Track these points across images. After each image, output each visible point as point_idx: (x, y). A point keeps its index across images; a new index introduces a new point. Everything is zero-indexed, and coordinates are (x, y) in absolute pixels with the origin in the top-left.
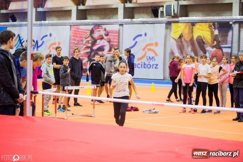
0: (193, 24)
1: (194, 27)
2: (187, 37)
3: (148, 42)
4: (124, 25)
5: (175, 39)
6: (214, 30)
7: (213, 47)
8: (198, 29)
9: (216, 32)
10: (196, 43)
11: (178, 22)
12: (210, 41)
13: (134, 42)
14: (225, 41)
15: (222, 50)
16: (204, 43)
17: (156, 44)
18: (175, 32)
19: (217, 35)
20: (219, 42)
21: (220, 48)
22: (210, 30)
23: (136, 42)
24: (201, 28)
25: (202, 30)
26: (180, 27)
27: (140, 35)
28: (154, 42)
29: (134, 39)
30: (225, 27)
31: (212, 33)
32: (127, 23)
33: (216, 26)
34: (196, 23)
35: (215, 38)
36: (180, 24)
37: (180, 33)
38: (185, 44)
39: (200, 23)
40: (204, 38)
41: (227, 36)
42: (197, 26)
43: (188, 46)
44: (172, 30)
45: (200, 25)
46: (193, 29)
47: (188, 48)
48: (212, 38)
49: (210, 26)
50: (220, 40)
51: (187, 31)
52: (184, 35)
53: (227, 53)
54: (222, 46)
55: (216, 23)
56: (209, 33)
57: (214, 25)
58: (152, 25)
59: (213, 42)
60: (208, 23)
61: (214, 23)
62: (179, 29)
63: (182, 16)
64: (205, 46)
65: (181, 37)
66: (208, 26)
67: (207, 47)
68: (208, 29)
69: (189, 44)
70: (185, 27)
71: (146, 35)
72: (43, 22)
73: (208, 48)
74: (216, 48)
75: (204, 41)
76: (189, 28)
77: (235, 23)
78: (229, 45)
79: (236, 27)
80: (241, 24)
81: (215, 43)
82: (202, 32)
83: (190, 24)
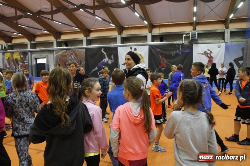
5: (6, 59)
7: (21, 62)
9: (22, 56)
10: (14, 61)
12: (20, 60)
14: (25, 60)
16: (18, 61)
18: (6, 57)
20: (23, 60)
21: (24, 63)
24: (16, 54)
30: (25, 54)
31: (20, 56)
34: (14, 52)
35: (22, 58)
36: (8, 53)
37: (8, 57)
40: (17, 58)
41: (26, 57)
42: (14, 54)
49: (19, 54)
51: (11, 56)
52: (10, 58)
53: (27, 65)
56: (19, 56)
57: (21, 53)
60: (18, 52)
62: (8, 55)
68: (19, 55)
69: (12, 62)
70: (10, 54)
73: (20, 63)
77: (29, 52)
78: (27, 61)
79: (29, 54)
80: (32, 52)
81: (22, 60)
82: (17, 56)
83: (12, 53)
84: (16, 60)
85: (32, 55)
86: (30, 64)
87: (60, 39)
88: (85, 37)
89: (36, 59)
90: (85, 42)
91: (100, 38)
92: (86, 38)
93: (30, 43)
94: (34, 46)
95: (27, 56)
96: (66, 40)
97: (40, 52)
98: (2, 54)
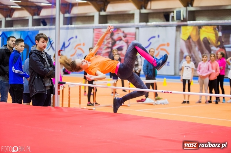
0: (200, 27)
1: (201, 30)
2: (194, 39)
3: (161, 43)
4: (140, 29)
5: (184, 40)
6: (218, 32)
7: (217, 47)
8: (204, 31)
9: (220, 34)
10: (202, 43)
11: (186, 25)
12: (214, 42)
13: (149, 43)
14: (228, 42)
15: (225, 50)
16: (209, 43)
17: (168, 45)
18: (184, 34)
19: (220, 37)
20: (222, 42)
21: (224, 48)
22: (214, 32)
23: (151, 43)
24: (206, 30)
25: (208, 32)
26: (188, 30)
27: (154, 37)
28: (166, 43)
29: (149, 40)
30: (227, 29)
31: (216, 34)
32: (142, 27)
33: (220, 28)
34: (202, 26)
35: (219, 39)
36: (188, 27)
37: (188, 35)
38: (193, 44)
39: (206, 27)
40: (209, 39)
42: (203, 29)
43: (196, 46)
44: (182, 32)
45: (206, 28)
46: (199, 31)
47: (195, 48)
48: (216, 39)
49: (214, 29)
50: (223, 40)
51: (194, 33)
52: (192, 36)
55: (220, 26)
56: (214, 35)
57: (218, 28)
58: (164, 28)
59: (217, 43)
60: (212, 27)
61: (218, 26)
63: (190, 20)
64: (210, 46)
65: (189, 38)
66: (212, 29)
67: (212, 46)
68: (213, 31)
70: (193, 30)
71: (159, 36)
72: (70, 26)
73: (213, 48)
74: (220, 48)
75: (210, 41)
76: (197, 31)
81: (219, 43)
82: (208, 34)
83: (197, 27)
98: (174, 28)
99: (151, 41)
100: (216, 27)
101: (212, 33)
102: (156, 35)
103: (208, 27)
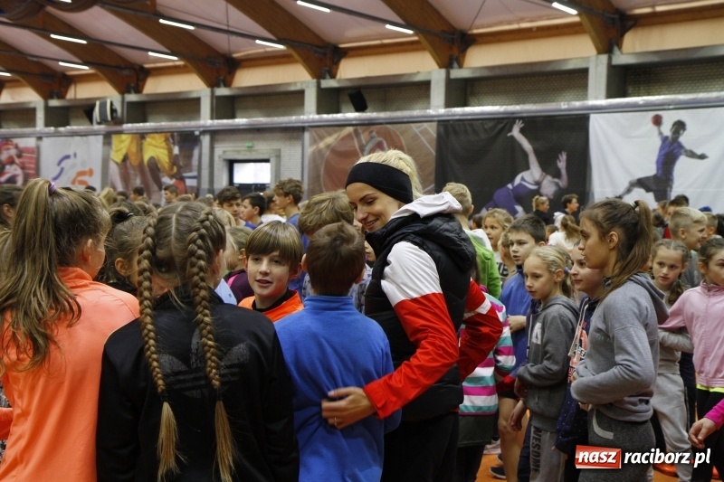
0: (142, 136)
1: (144, 141)
2: (134, 160)
3: (80, 169)
4: (45, 139)
5: (117, 163)
6: (172, 146)
7: (172, 177)
8: (150, 144)
9: (176, 150)
10: (147, 169)
11: (120, 132)
12: (166, 166)
13: (58, 169)
14: (188, 166)
15: (184, 182)
16: (158, 169)
17: (91, 173)
18: (117, 151)
19: (176, 156)
20: (180, 168)
21: (182, 179)
22: (166, 146)
23: (62, 169)
24: (154, 142)
25: (156, 146)
26: (123, 141)
27: (67, 157)
28: (87, 169)
29: (59, 164)
30: (188, 140)
31: (170, 151)
32: (49, 135)
33: (176, 138)
34: (147, 133)
35: (174, 161)
36: (124, 137)
37: (124, 151)
38: (132, 172)
39: (152, 135)
40: (159, 160)
41: (190, 157)
42: (148, 140)
43: (136, 175)
44: (114, 147)
45: (153, 138)
46: (142, 144)
47: (135, 179)
48: (170, 161)
49: (167, 140)
50: (181, 163)
51: (134, 149)
52: (130, 155)
53: (192, 187)
54: (185, 175)
55: (176, 134)
56: (166, 152)
57: (173, 137)
58: (84, 138)
59: (172, 169)
60: (163, 134)
61: (172, 134)
62: (122, 145)
63: (128, 122)
64: (161, 174)
65: (125, 158)
66: (163, 139)
67: (163, 176)
68: (164, 144)
69: (138, 173)
70: (132, 142)
71: (75, 155)
74: (177, 179)
75: (159, 166)
76: (137, 144)
77: (204, 132)
78: (195, 173)
79: (206, 140)
80: (215, 134)
81: (175, 169)
82: (156, 150)
83: (138, 135)
84: (154, 167)
85: (216, 146)
86: (205, 185)
87: (333, 76)
88: (441, 66)
89: (231, 164)
90: (438, 93)
91: (511, 72)
92: (443, 71)
93: (213, 93)
94: (225, 107)
95: (196, 152)
96: (356, 84)
97: (250, 136)
98: (101, 138)
99: (63, 164)
100: (169, 134)
101: (163, 148)
102: (71, 153)
103: (156, 135)
